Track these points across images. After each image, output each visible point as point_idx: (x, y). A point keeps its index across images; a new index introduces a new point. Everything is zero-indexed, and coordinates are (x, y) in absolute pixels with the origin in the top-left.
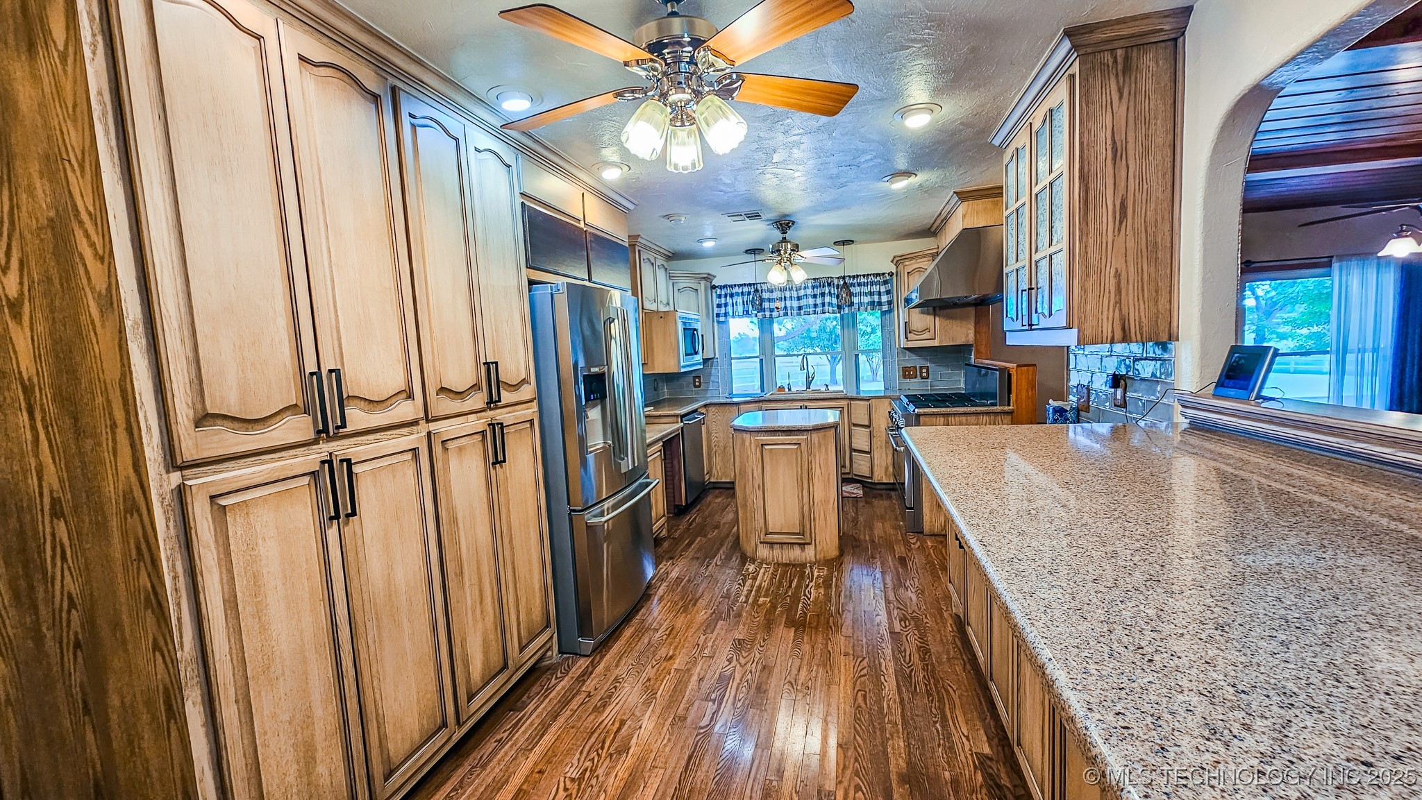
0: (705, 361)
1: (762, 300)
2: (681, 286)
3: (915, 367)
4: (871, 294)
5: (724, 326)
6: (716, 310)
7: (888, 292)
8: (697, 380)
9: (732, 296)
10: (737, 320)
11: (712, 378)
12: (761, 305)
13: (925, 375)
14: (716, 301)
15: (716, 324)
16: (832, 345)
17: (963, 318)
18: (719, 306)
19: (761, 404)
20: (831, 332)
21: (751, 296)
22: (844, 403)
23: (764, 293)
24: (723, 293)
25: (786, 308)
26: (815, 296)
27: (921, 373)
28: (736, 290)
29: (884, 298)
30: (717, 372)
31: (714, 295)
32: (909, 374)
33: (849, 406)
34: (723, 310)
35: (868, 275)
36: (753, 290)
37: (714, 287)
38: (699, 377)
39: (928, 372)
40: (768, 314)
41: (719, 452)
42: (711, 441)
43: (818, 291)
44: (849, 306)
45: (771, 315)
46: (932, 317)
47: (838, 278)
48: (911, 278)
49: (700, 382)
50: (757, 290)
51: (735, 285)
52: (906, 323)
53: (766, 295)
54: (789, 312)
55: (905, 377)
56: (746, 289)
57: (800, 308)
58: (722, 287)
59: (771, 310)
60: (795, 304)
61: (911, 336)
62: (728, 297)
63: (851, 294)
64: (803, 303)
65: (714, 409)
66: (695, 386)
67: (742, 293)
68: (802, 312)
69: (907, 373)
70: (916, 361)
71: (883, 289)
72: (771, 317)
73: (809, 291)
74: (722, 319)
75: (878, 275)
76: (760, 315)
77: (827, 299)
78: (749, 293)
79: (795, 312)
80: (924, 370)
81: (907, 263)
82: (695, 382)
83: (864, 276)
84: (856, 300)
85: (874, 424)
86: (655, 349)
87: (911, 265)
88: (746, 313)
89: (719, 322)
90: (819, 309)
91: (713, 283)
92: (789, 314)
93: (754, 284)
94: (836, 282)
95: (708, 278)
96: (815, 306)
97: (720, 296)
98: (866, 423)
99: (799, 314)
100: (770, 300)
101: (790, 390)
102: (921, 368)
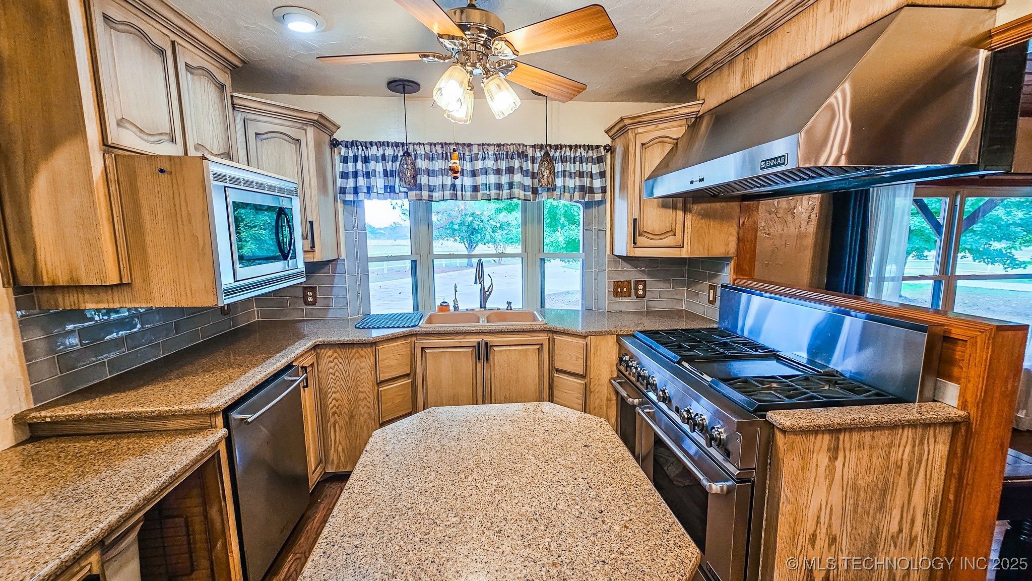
0: (312, 268)
1: (416, 172)
2: (263, 127)
3: (629, 282)
4: (581, 175)
5: (354, 210)
6: (340, 182)
7: (602, 175)
8: (310, 294)
9: (366, 160)
10: (375, 201)
11: (335, 292)
12: (415, 178)
13: (641, 292)
14: (340, 167)
15: (340, 205)
16: (469, 236)
17: (723, 217)
18: (344, 175)
19: (414, 339)
20: (469, 226)
21: (398, 163)
22: (543, 338)
23: (419, 161)
24: (351, 154)
25: (454, 187)
26: (498, 172)
27: (637, 289)
28: (373, 151)
29: (597, 183)
30: (344, 282)
31: (337, 158)
32: (621, 292)
33: (551, 342)
34: (351, 183)
35: (576, 146)
36: (401, 153)
37: (335, 144)
38: (313, 289)
39: (644, 289)
40: (425, 194)
41: (342, 423)
42: (326, 406)
43: (503, 165)
44: (549, 190)
45: (430, 197)
46: (680, 213)
47: (534, 147)
48: (648, 152)
49: (314, 297)
50: (407, 153)
51: (371, 143)
52: (635, 220)
53: (422, 164)
54: (459, 193)
55: (616, 294)
56: (389, 152)
57: (475, 189)
58: (348, 145)
59: (431, 189)
60: (468, 181)
61: (641, 240)
62: (359, 163)
63: (553, 172)
64: (481, 180)
65: (330, 353)
66: (307, 303)
67: (384, 155)
68: (479, 194)
69: (620, 289)
70: (631, 274)
71: (596, 169)
72: (430, 199)
73: (490, 164)
74: (350, 197)
75: (589, 147)
76: (412, 194)
77: (517, 178)
78: (395, 159)
79: (468, 194)
80: (641, 287)
81: (640, 130)
82: (305, 297)
83: (571, 147)
84: (559, 182)
85: (592, 374)
86: (150, 251)
87: (646, 134)
88: (390, 190)
89: (345, 202)
90: (505, 192)
91: (335, 136)
92: (459, 197)
93: (403, 144)
94: (530, 152)
95: (322, 124)
96: (499, 186)
97: (345, 160)
98: (580, 371)
99: (474, 198)
100: (429, 173)
101: (456, 308)
102: (637, 283)
